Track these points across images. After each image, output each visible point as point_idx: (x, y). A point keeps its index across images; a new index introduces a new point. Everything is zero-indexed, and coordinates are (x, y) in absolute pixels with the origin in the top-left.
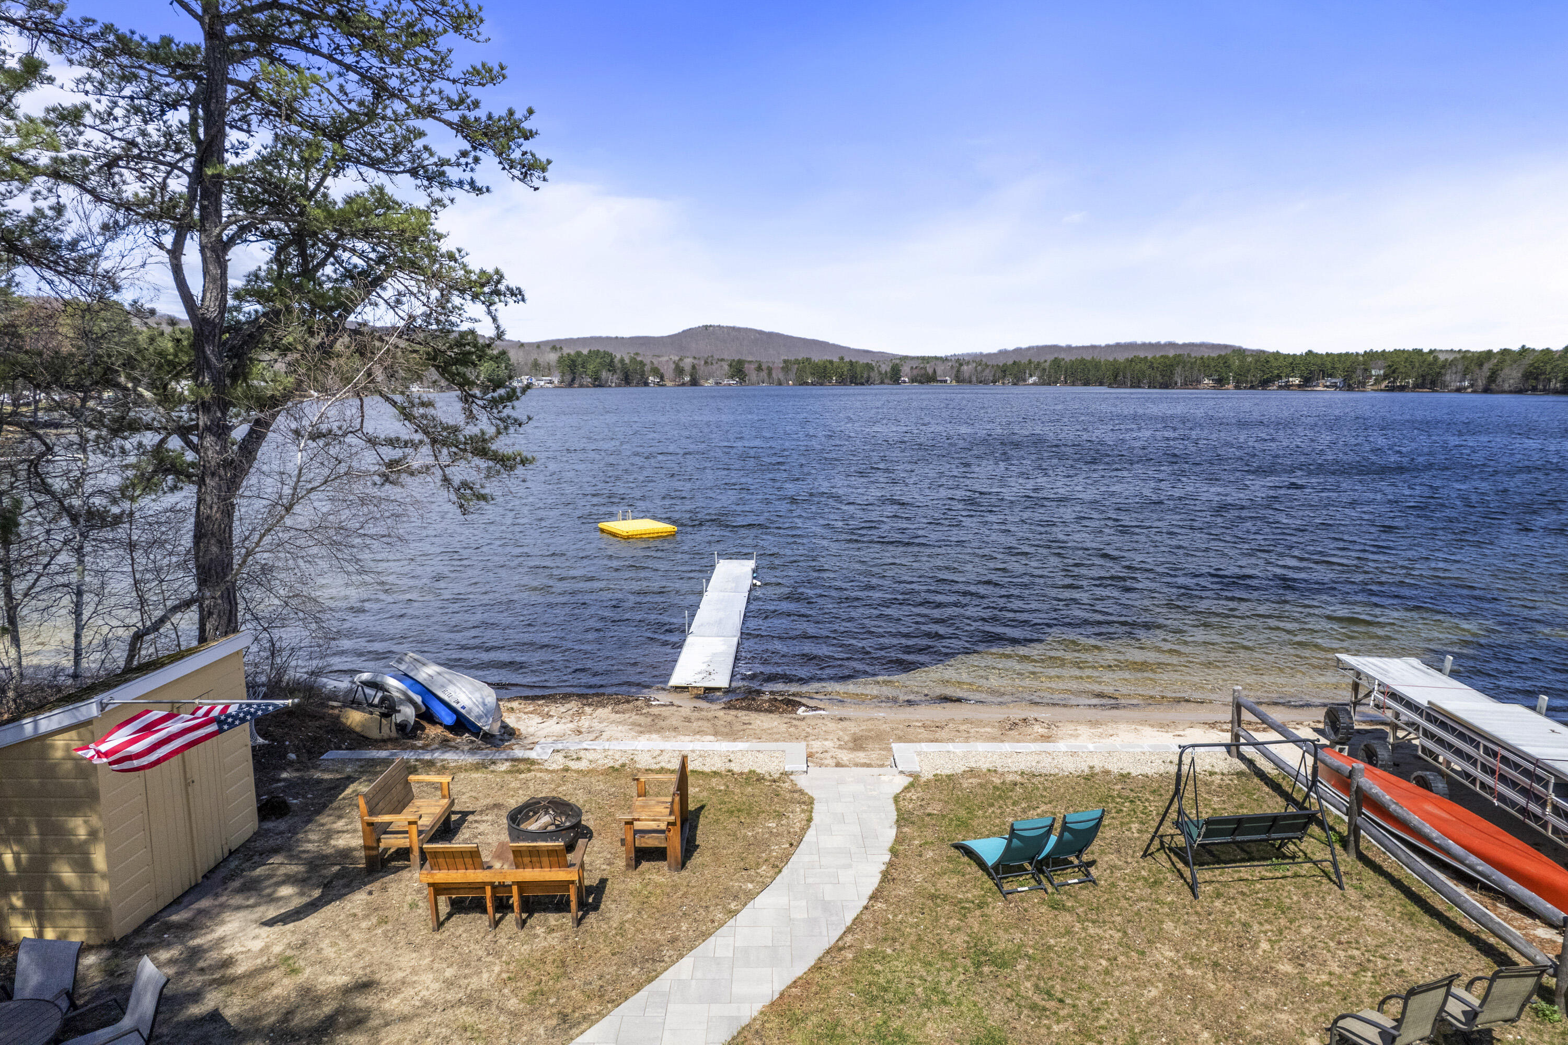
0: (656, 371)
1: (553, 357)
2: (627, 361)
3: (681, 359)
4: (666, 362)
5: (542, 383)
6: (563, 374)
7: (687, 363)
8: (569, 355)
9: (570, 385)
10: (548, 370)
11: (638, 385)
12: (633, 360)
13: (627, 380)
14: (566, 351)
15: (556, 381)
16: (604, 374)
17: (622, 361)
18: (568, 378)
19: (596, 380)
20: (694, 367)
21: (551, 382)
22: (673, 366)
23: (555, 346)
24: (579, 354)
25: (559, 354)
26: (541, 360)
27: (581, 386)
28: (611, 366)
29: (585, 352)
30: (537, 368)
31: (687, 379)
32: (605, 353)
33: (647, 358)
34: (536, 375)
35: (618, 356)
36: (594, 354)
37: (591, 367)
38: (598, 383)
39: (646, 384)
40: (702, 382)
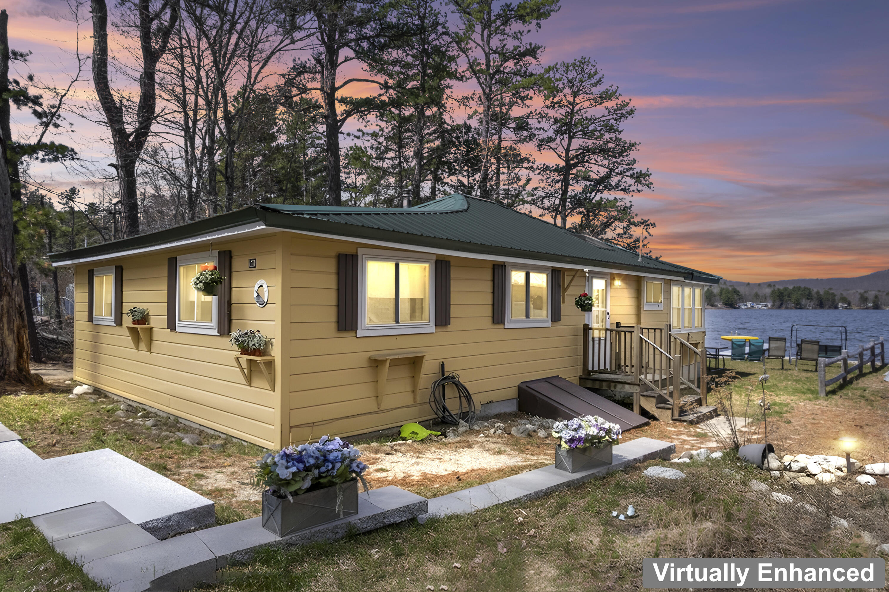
0: (844, 300)
1: (768, 291)
2: (822, 293)
3: (865, 292)
4: (853, 295)
5: (760, 306)
6: (774, 301)
7: (871, 294)
8: (779, 289)
9: (780, 307)
10: (764, 299)
11: (829, 308)
12: (827, 293)
13: (821, 305)
14: (777, 287)
15: (770, 305)
16: (804, 301)
17: (818, 293)
18: (778, 303)
19: (797, 305)
20: (876, 297)
21: (766, 306)
22: (859, 296)
23: (769, 285)
24: (786, 289)
25: (772, 289)
26: (760, 293)
27: (787, 308)
28: (809, 296)
29: (791, 287)
30: (757, 298)
31: (870, 305)
32: (805, 288)
33: (838, 292)
34: (755, 302)
35: (815, 290)
36: (797, 289)
37: (794, 297)
38: (799, 306)
39: (836, 308)
40: (883, 306)
